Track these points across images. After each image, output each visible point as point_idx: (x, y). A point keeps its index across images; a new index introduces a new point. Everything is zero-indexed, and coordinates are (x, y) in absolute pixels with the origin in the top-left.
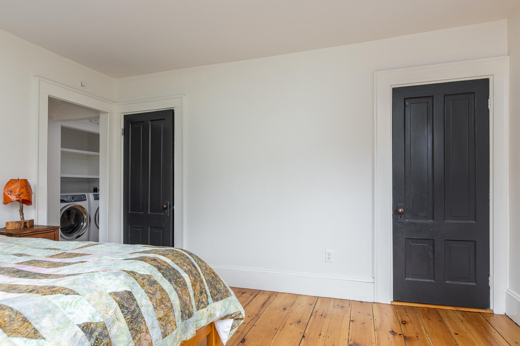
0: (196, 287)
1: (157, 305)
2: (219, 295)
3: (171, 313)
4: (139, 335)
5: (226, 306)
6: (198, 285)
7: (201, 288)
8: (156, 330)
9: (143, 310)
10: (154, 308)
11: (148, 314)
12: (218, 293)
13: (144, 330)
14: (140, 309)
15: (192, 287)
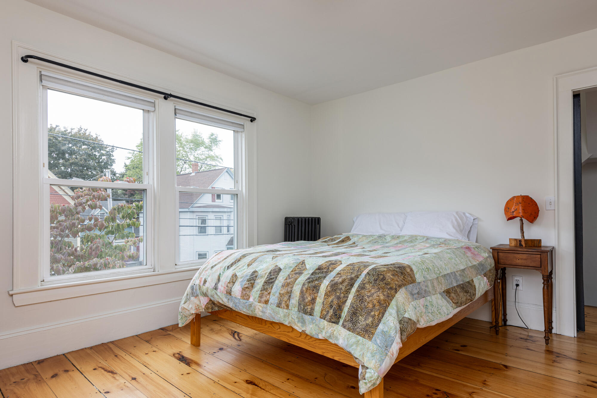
0: (329, 298)
1: (284, 285)
2: (349, 324)
3: (287, 296)
4: (264, 292)
5: (349, 341)
6: (332, 298)
7: (331, 302)
8: (274, 297)
9: (277, 282)
10: (282, 286)
11: (277, 286)
12: (351, 321)
13: (268, 292)
14: (275, 280)
15: (325, 295)
